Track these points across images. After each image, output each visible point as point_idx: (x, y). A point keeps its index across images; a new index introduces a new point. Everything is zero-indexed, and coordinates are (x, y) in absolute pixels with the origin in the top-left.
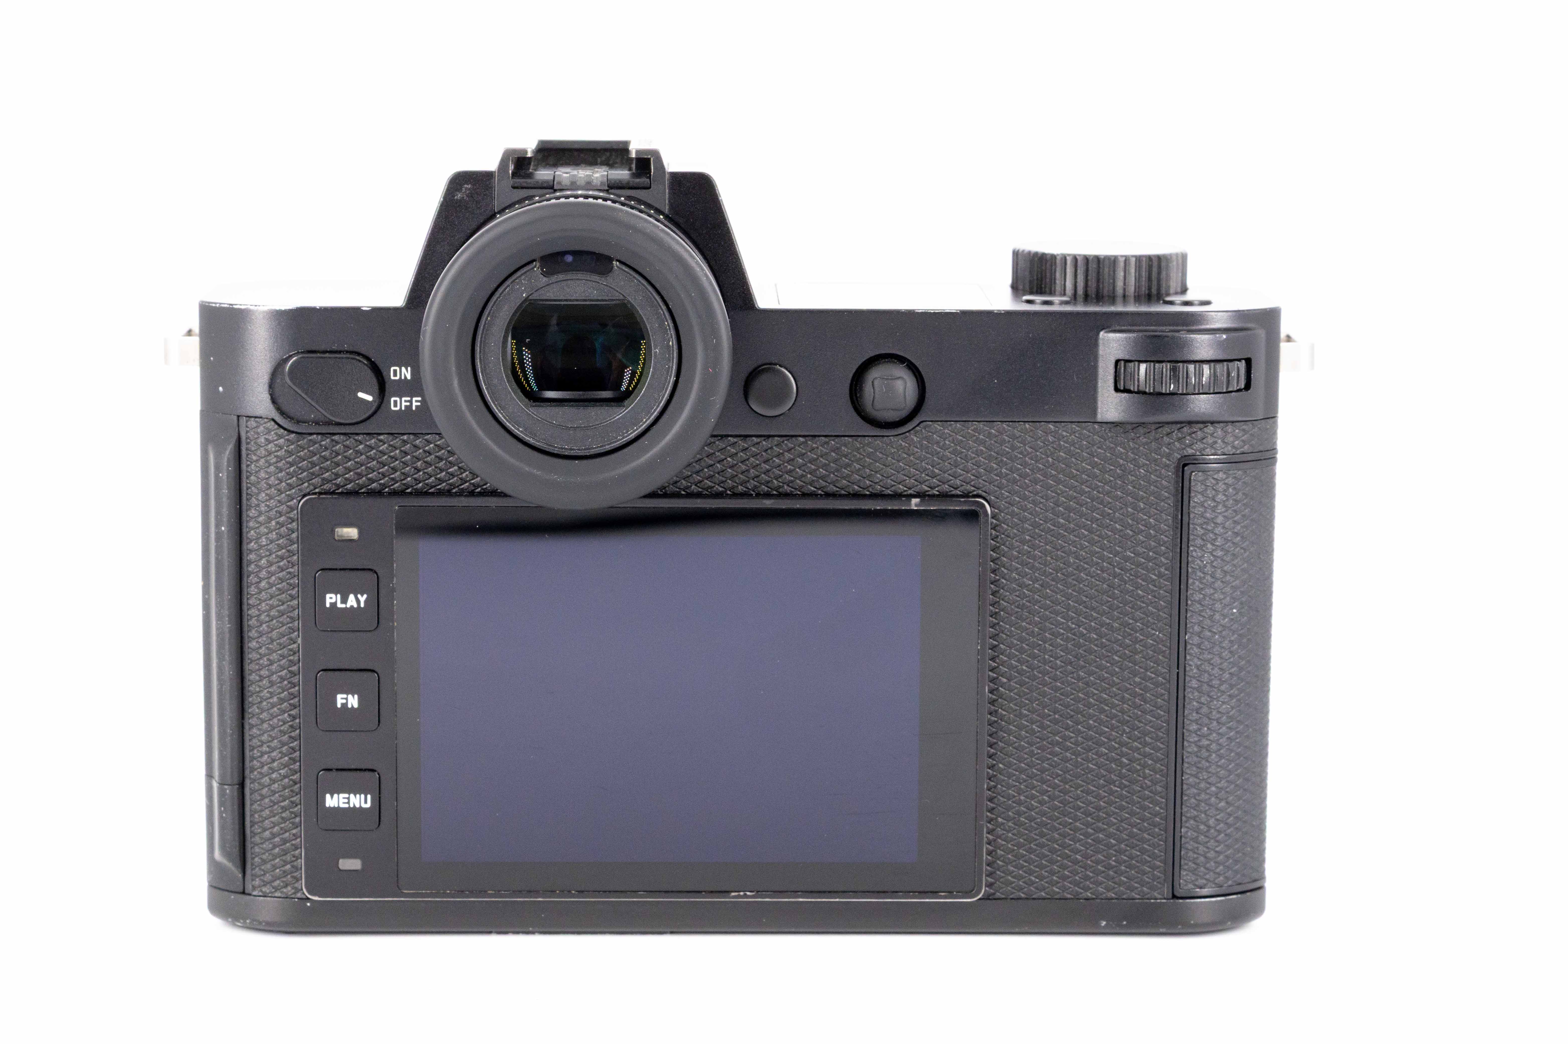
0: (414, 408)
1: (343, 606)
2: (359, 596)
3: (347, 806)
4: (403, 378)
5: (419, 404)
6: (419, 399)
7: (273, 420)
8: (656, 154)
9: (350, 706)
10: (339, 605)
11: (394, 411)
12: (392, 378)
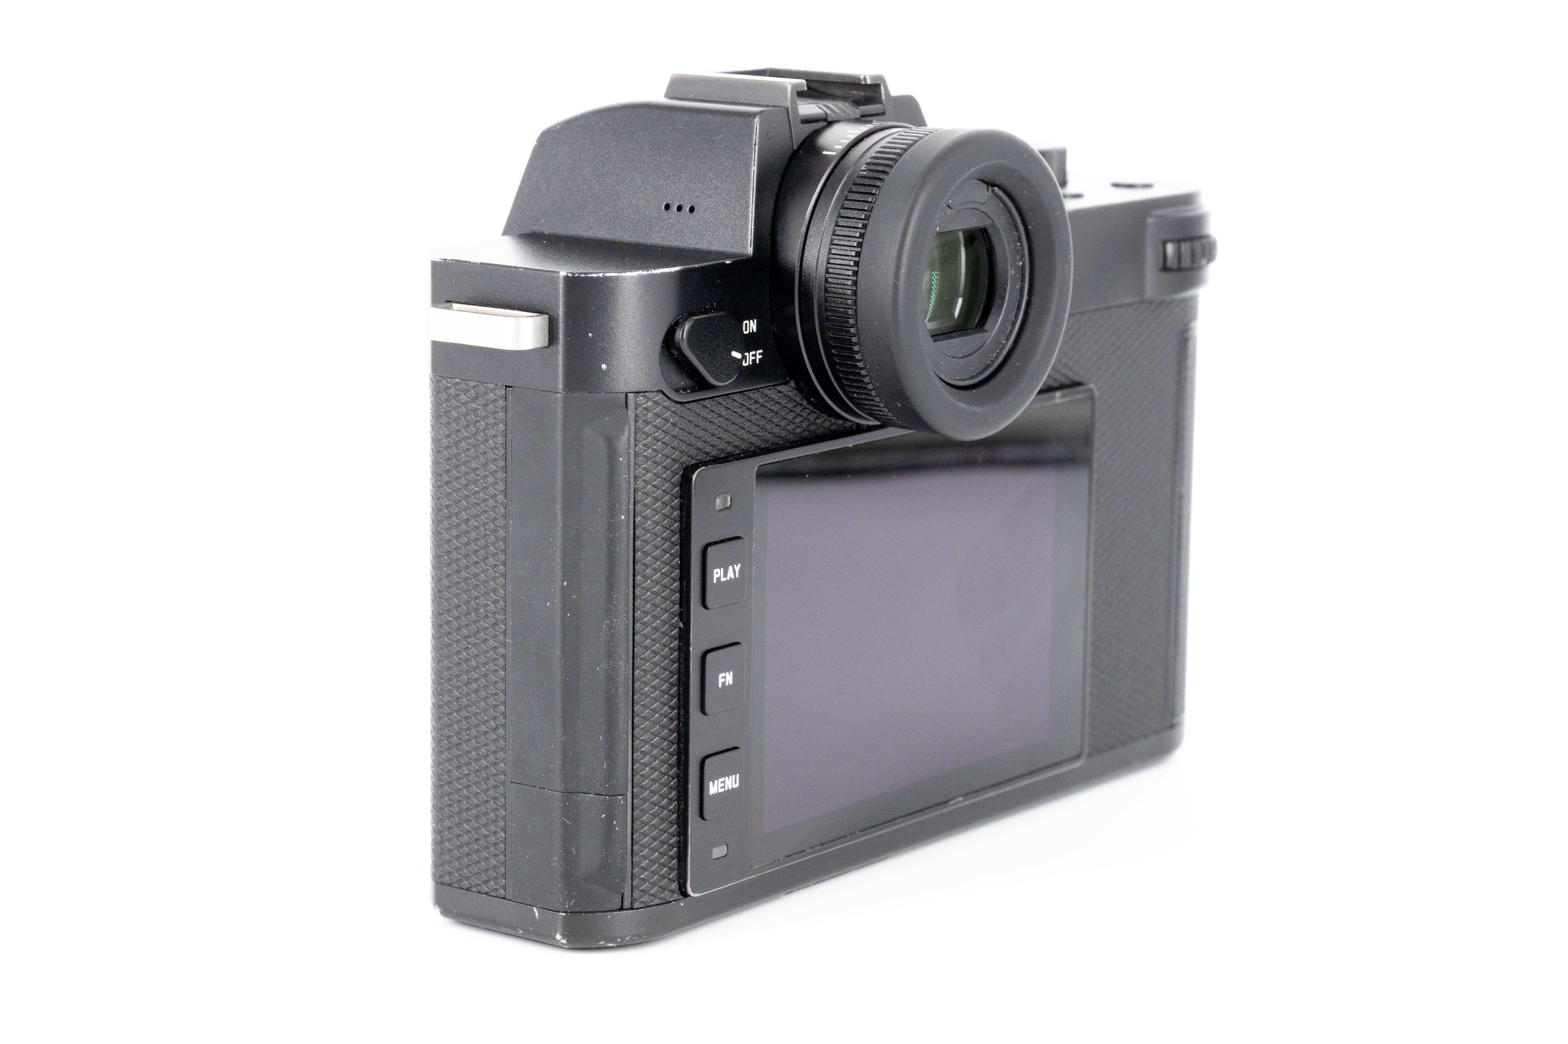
0: (758, 362)
1: (725, 579)
2: (735, 566)
3: (723, 790)
4: (751, 331)
5: (761, 356)
6: (761, 351)
7: (662, 392)
8: (882, 78)
9: (727, 684)
10: (723, 579)
11: (745, 367)
12: (745, 333)
